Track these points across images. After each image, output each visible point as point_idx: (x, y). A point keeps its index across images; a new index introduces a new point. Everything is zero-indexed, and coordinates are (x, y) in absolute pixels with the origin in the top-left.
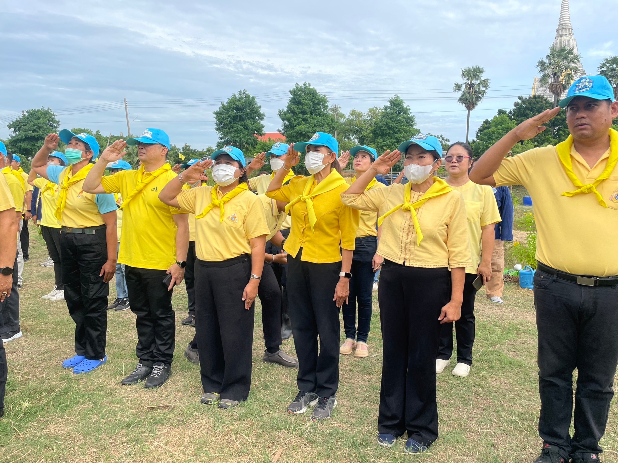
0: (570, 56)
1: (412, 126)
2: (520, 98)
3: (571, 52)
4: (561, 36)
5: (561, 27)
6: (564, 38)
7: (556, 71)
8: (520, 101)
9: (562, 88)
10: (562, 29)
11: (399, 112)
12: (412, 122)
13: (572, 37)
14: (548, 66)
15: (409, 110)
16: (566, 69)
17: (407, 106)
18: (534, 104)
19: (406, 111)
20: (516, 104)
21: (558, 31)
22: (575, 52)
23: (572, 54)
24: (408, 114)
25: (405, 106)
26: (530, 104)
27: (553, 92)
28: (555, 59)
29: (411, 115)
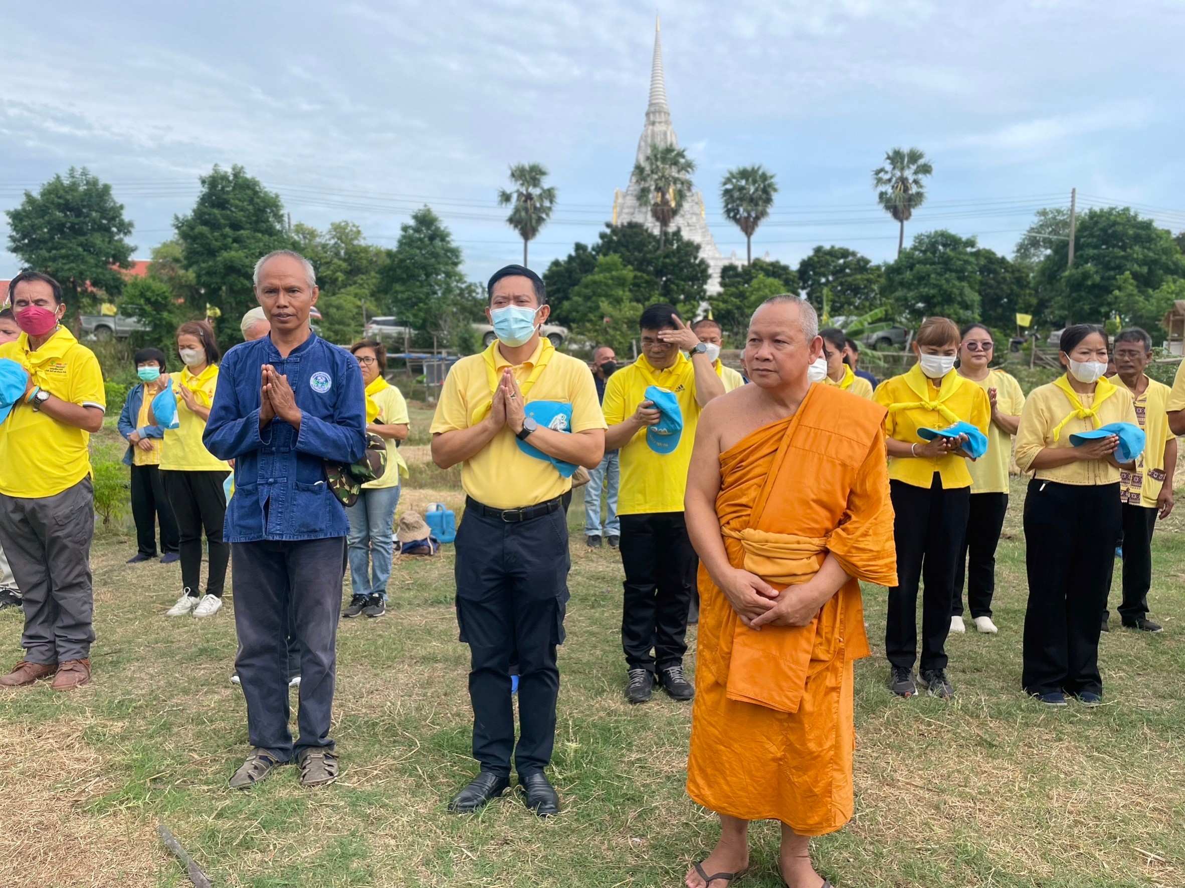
0: (682, 161)
1: (456, 264)
2: (608, 225)
3: (681, 154)
4: (653, 123)
5: (653, 109)
6: (658, 128)
7: (661, 184)
8: (608, 231)
9: (671, 213)
10: (654, 113)
11: (432, 238)
12: (457, 257)
13: (670, 127)
14: (649, 175)
15: (448, 235)
16: (675, 183)
17: (446, 228)
18: (630, 236)
19: (443, 236)
20: (603, 236)
21: (648, 114)
22: (689, 155)
23: (683, 157)
24: (448, 242)
25: (442, 228)
26: (624, 236)
27: (658, 219)
28: (659, 163)
29: (453, 245)
